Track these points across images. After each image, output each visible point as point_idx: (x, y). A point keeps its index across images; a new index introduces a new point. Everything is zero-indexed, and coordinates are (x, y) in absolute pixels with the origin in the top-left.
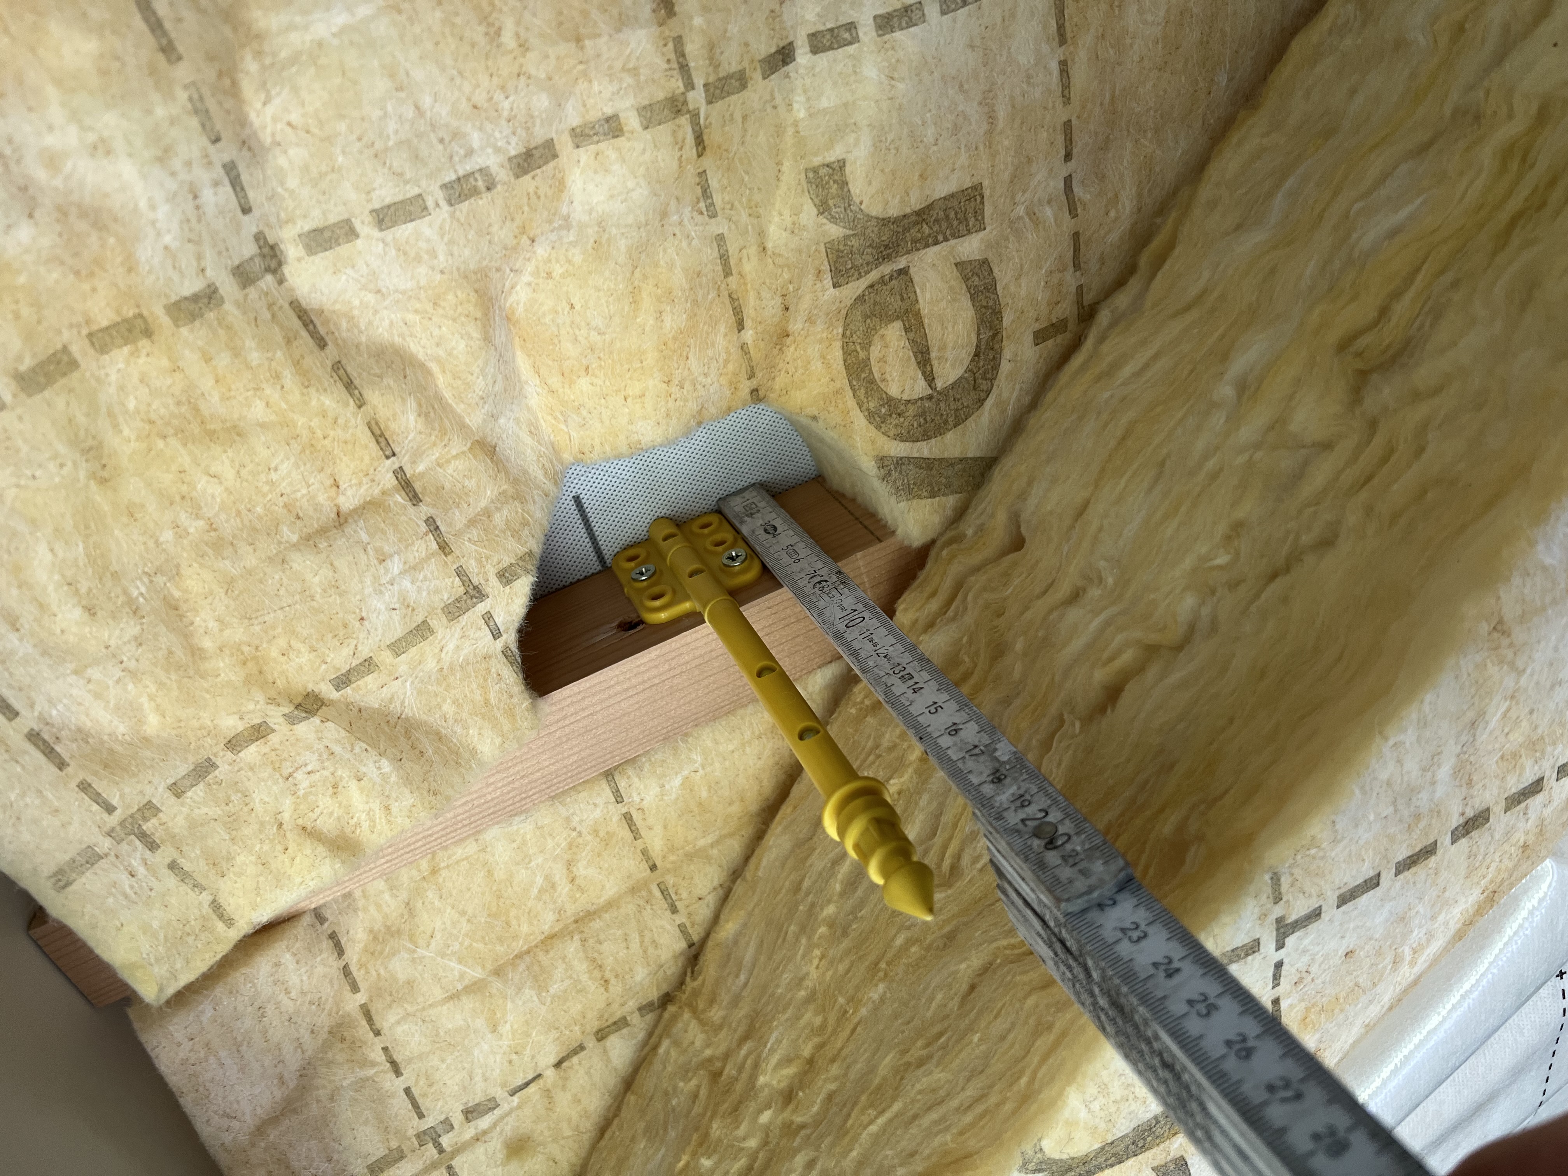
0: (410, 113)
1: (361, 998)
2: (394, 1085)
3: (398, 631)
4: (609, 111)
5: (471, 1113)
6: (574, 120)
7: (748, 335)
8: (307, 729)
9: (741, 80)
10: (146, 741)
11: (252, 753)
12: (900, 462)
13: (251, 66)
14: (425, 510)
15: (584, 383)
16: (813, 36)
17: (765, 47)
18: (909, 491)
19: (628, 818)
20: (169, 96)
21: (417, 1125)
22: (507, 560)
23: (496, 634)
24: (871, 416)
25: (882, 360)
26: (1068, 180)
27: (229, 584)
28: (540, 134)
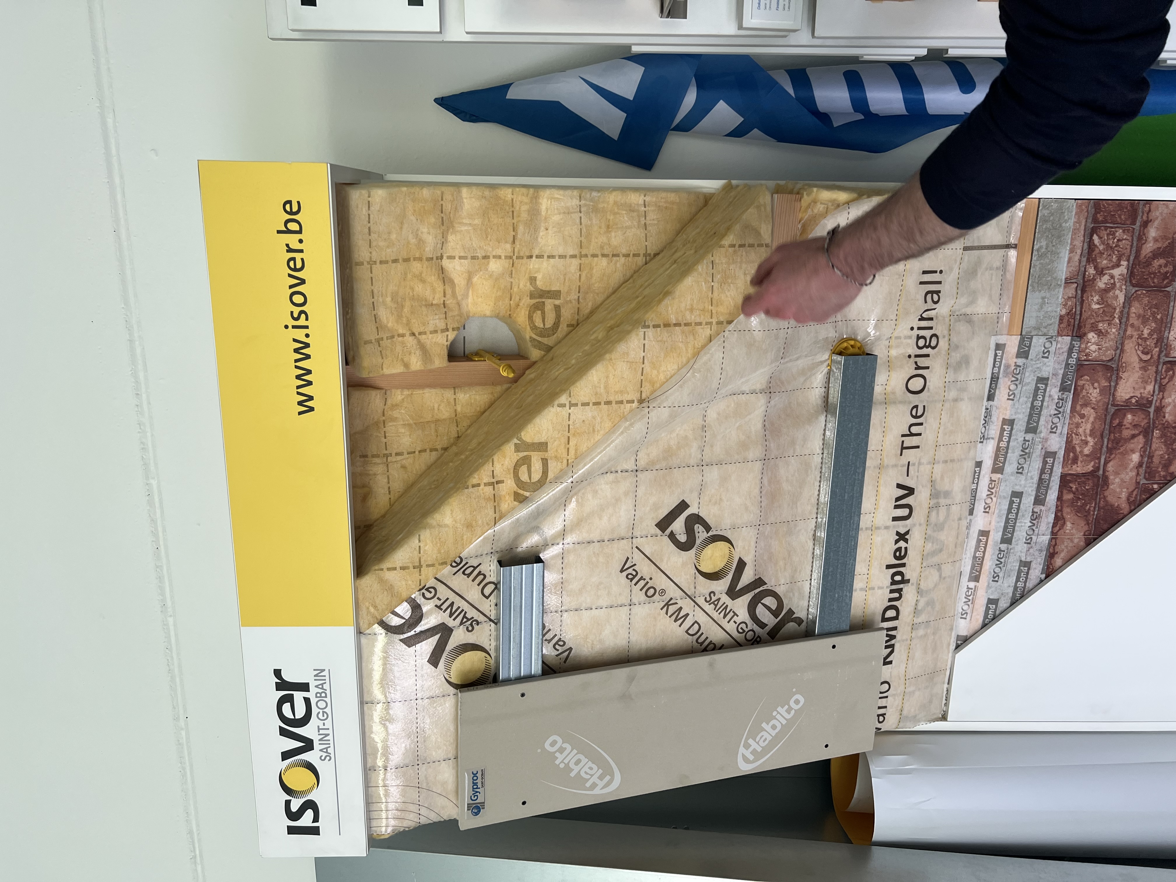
0: (470, 244)
1: (384, 418)
2: (384, 440)
3: (432, 329)
4: (500, 254)
5: (397, 454)
6: (494, 254)
7: (512, 302)
8: (411, 339)
9: (522, 258)
10: (387, 326)
11: (400, 339)
12: (534, 339)
13: (451, 230)
14: (445, 310)
15: (480, 299)
16: (536, 256)
17: (528, 254)
18: (535, 347)
19: (455, 399)
21: (385, 452)
22: (455, 326)
23: (447, 341)
24: (531, 327)
25: (536, 317)
26: (579, 297)
27: (412, 306)
28: (488, 254)
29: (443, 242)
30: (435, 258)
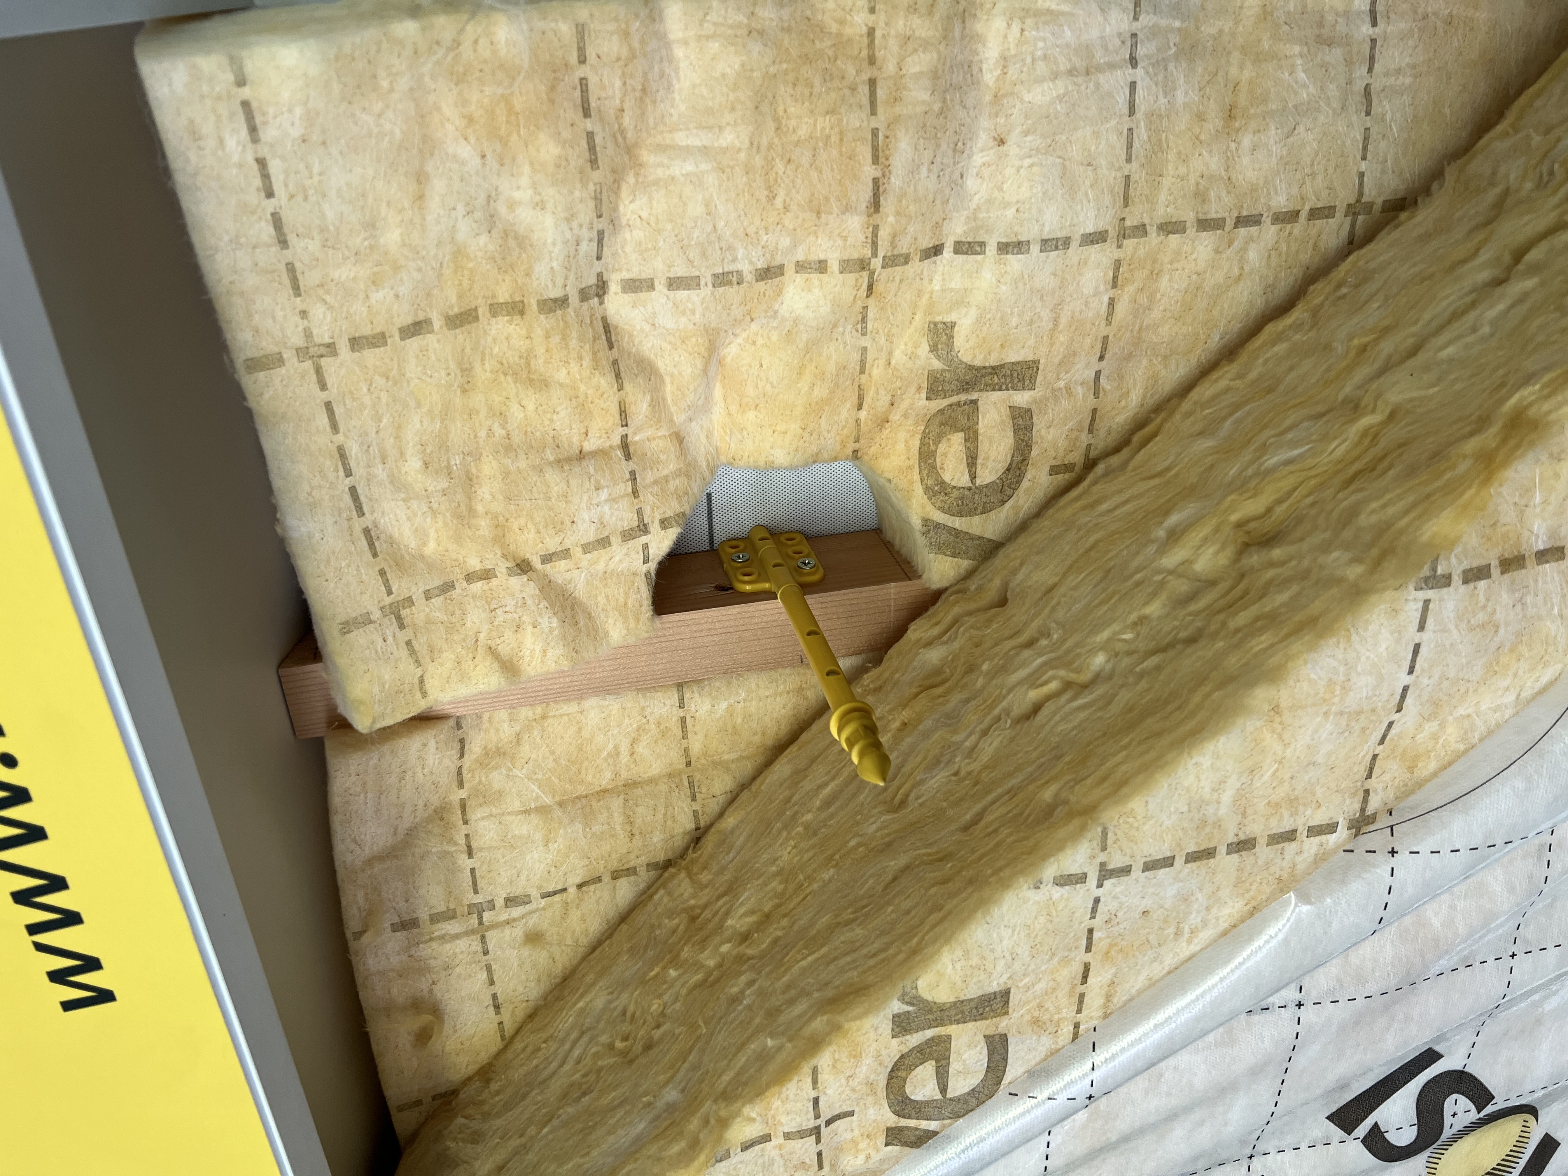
0: (709, 228)
1: (462, 794)
2: (466, 863)
3: (591, 537)
4: (822, 257)
5: (510, 901)
6: (800, 257)
7: (863, 414)
8: (517, 582)
9: (906, 259)
10: (422, 557)
11: (478, 587)
12: (938, 526)
13: (631, 179)
14: (632, 465)
15: (751, 415)
16: (957, 243)
17: (927, 243)
18: (940, 549)
19: (683, 721)
20: (584, 186)
21: (472, 898)
22: (669, 513)
23: (646, 561)
24: (927, 489)
25: (945, 455)
26: (1098, 374)
27: (506, 474)
28: (778, 260)
29: (601, 234)
30: (574, 299)
